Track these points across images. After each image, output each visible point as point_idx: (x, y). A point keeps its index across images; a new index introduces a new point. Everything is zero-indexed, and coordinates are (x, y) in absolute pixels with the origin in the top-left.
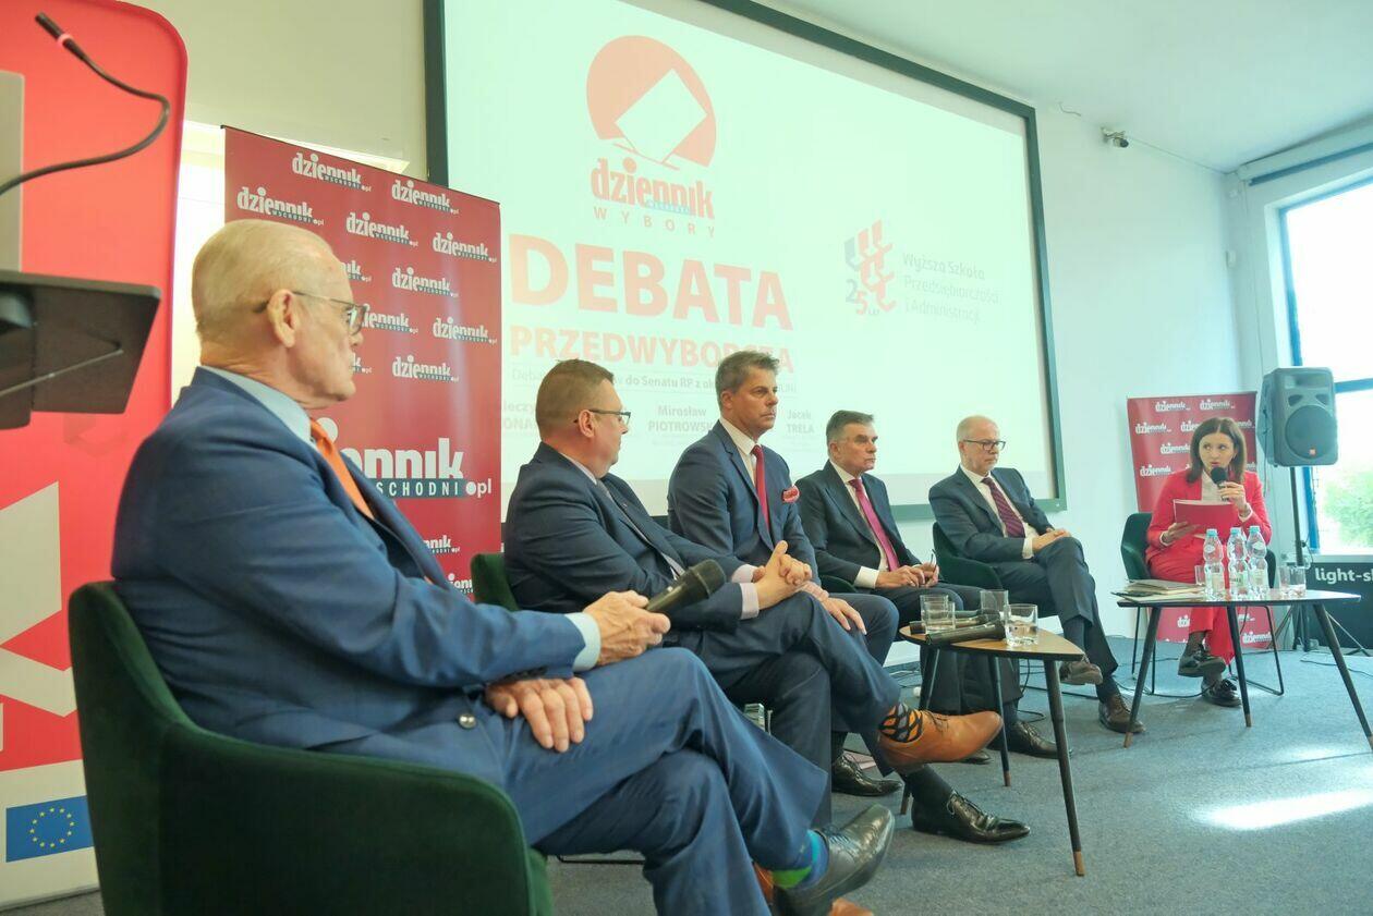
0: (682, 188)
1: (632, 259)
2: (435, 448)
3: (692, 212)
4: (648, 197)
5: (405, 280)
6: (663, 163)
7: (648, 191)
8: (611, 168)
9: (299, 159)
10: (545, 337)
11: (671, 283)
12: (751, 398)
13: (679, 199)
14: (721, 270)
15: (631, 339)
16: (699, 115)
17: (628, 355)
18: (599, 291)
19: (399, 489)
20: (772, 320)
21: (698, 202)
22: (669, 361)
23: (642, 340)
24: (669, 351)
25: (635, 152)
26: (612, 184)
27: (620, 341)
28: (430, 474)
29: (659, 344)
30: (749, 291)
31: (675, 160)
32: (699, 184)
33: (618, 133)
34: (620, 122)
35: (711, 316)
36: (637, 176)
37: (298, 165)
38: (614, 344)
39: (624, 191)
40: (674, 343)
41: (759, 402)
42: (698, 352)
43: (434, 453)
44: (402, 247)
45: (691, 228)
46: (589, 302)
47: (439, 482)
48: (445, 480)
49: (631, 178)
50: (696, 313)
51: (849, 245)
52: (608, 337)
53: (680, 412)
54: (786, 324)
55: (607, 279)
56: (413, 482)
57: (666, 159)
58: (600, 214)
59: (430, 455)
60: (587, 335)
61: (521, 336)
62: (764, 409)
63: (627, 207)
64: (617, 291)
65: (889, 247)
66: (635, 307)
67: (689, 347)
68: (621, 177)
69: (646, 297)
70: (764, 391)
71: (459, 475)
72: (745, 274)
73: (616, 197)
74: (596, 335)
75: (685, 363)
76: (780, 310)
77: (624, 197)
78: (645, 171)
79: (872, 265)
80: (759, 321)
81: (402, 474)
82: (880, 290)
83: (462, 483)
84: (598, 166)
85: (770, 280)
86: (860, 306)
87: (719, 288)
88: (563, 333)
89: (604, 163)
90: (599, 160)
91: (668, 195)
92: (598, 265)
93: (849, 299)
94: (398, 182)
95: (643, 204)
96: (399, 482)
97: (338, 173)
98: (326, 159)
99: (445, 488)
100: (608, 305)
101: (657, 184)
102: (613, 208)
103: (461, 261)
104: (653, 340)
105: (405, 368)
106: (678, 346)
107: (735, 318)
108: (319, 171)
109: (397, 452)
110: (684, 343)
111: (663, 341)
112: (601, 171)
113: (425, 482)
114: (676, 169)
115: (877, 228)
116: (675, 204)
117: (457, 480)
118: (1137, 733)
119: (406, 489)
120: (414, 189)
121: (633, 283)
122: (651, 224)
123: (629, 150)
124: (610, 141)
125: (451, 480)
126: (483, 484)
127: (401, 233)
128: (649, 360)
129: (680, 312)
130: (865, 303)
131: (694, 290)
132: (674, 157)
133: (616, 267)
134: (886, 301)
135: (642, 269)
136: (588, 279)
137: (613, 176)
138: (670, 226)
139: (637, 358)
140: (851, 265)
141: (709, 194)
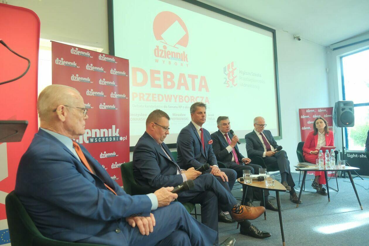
0: (179, 54)
1: (166, 73)
2: (111, 128)
3: (182, 60)
4: (170, 56)
5: (102, 82)
6: (174, 47)
7: (170, 54)
8: (160, 48)
9: (73, 49)
10: (142, 95)
11: (176, 80)
12: (198, 115)
13: (178, 57)
14: (190, 76)
15: (165, 95)
16: (185, 33)
17: (164, 100)
18: (157, 82)
19: (101, 140)
20: (203, 89)
21: (183, 57)
22: (176, 101)
23: (168, 96)
24: (176, 98)
25: (166, 44)
26: (160, 53)
27: (162, 96)
28: (110, 135)
29: (173, 97)
30: (197, 81)
31: (177, 46)
32: (184, 52)
33: (162, 39)
34: (162, 36)
35: (187, 88)
36: (167, 50)
37: (72, 51)
38: (161, 97)
39: (163, 54)
40: (177, 96)
41: (200, 116)
42: (183, 98)
43: (111, 129)
44: (102, 73)
45: (182, 65)
46: (153, 85)
47: (112, 137)
48: (114, 137)
49: (165, 51)
50: (183, 88)
51: (225, 68)
52: (159, 95)
53: (178, 115)
54: (207, 90)
55: (159, 79)
56: (105, 138)
57: (175, 45)
58: (157, 61)
59: (110, 130)
60: (153, 95)
61: (135, 95)
62: (201, 118)
63: (164, 59)
64: (161, 82)
65: (236, 69)
66: (166, 87)
67: (181, 97)
68: (162, 51)
69: (169, 84)
70: (201, 113)
71: (118, 135)
72: (196, 77)
73: (161, 56)
74: (155, 95)
75: (180, 101)
76: (206, 87)
77: (163, 56)
78: (170, 49)
79: (231, 74)
80: (200, 90)
81: (102, 136)
82: (233, 80)
83: (119, 137)
84: (156, 48)
85: (203, 78)
86: (228, 85)
87: (189, 81)
88: (146, 94)
89: (158, 47)
90: (157, 46)
91: (175, 55)
92: (156, 75)
93: (225, 83)
94: (100, 55)
95: (168, 58)
96: (102, 138)
97: (84, 53)
98: (80, 49)
99: (114, 139)
100: (159, 86)
101: (172, 52)
102: (161, 60)
103: (118, 76)
104: (171, 96)
105: (103, 107)
106: (178, 97)
107: (194, 89)
108: (78, 53)
109: (101, 130)
110: (180, 96)
111: (174, 96)
112: (157, 49)
113: (109, 137)
114: (178, 48)
115: (232, 63)
116: (177, 58)
117: (117, 137)
118: (300, 203)
119: (103, 140)
120: (105, 57)
121: (166, 80)
122: (170, 64)
123: (164, 43)
124: (159, 41)
125: (116, 137)
126: (125, 137)
127: (101, 69)
128: (170, 101)
129: (179, 88)
130: (229, 84)
131: (183, 82)
132: (177, 45)
133: (161, 76)
134: (235, 84)
135: (168, 76)
136: (153, 79)
137: (160, 50)
138: (176, 64)
139: (167, 101)
140: (225, 74)
141: (187, 55)
